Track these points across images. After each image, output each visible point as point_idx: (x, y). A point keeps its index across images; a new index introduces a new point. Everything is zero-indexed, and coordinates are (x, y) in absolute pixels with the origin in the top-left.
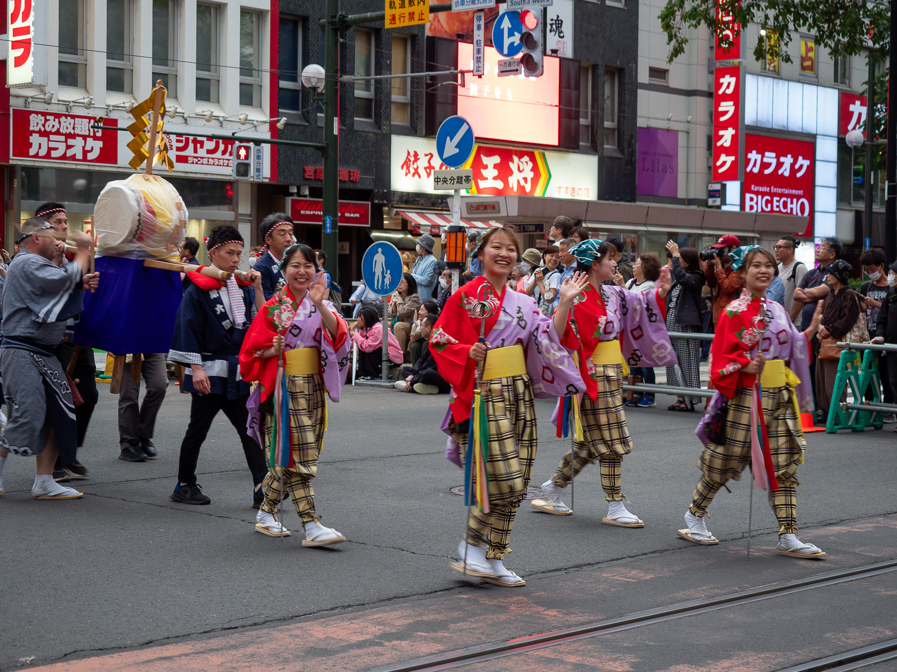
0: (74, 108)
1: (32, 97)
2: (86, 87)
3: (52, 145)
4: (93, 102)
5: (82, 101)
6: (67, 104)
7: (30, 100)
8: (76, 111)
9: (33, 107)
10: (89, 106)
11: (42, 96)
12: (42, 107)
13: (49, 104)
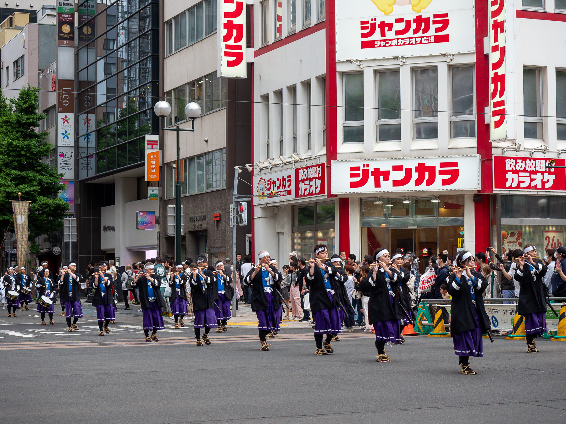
0: (535, 153)
1: (507, 148)
2: (543, 139)
3: (521, 179)
4: (548, 148)
5: (540, 148)
6: (530, 151)
7: (505, 149)
8: (536, 155)
9: (507, 154)
10: (545, 151)
11: (514, 147)
12: (513, 154)
13: (518, 151)
